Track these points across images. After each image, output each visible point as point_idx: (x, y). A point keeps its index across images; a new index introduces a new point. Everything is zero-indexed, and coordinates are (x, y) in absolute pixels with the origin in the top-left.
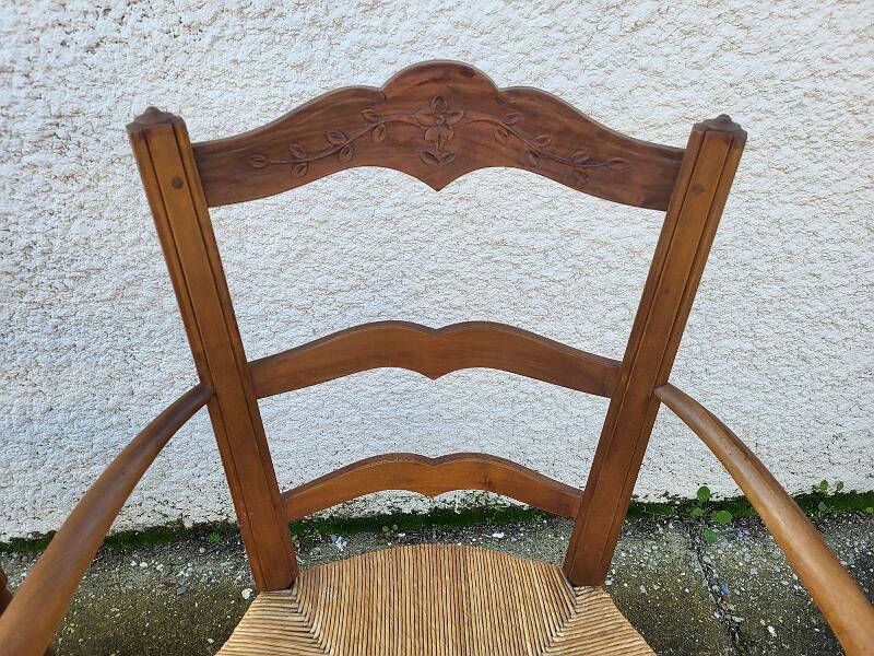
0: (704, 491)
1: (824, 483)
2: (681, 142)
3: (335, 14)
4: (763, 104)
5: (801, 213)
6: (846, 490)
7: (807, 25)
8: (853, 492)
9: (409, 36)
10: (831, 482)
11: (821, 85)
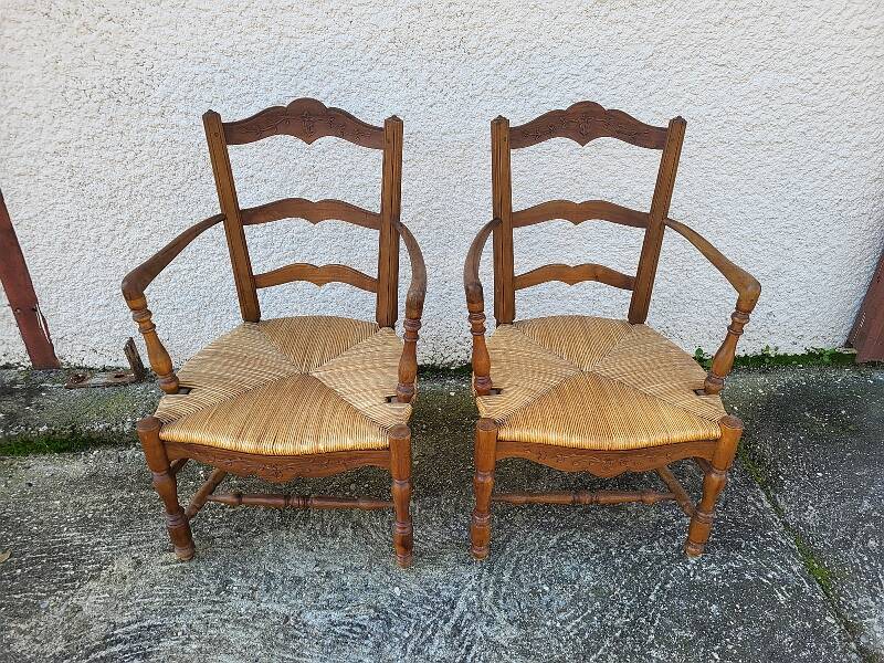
0: (699, 351)
1: (768, 347)
2: (666, 125)
3: (530, 91)
4: (707, 127)
5: (730, 179)
6: (781, 352)
7: (721, 93)
8: (786, 354)
9: (558, 99)
10: (771, 346)
11: (731, 118)
